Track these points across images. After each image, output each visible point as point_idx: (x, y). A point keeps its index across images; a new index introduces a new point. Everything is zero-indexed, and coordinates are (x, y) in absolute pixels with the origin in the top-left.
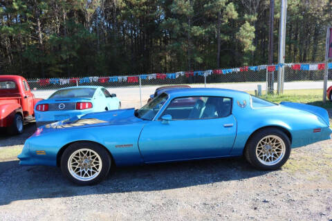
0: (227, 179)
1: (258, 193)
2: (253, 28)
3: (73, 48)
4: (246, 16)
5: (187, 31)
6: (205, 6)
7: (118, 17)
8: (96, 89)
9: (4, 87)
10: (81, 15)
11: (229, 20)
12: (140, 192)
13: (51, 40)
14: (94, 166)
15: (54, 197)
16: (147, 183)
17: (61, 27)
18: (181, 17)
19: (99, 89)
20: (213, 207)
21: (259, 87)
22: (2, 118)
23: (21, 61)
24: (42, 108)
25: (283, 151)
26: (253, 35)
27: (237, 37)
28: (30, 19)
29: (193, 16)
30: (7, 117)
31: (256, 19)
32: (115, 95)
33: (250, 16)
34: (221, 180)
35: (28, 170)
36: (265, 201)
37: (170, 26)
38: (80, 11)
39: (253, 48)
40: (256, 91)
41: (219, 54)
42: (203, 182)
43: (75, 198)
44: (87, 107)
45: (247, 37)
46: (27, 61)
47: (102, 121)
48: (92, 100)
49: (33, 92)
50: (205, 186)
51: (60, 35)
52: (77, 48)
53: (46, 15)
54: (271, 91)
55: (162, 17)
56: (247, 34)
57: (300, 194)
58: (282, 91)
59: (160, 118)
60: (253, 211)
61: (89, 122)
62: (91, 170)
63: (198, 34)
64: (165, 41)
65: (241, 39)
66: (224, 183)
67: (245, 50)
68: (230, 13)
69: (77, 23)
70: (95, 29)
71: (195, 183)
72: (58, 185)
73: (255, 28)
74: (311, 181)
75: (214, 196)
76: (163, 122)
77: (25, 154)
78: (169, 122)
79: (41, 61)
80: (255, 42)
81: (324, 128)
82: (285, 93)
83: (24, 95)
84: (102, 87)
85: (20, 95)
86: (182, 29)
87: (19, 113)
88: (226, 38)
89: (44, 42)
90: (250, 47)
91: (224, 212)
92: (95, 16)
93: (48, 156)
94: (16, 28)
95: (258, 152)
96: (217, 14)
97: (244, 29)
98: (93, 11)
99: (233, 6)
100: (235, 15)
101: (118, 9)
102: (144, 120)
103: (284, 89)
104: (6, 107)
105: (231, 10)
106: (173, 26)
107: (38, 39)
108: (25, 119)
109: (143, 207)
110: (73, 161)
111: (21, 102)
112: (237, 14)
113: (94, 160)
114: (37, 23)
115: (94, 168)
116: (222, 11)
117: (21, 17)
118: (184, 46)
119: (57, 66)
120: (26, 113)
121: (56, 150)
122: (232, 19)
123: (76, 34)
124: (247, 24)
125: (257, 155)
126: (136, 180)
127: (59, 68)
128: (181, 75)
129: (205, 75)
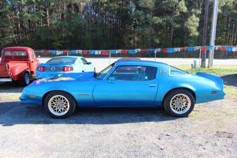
0: (149, 120)
1: (166, 130)
2: (198, 19)
3: (70, 29)
4: (193, 10)
5: (149, 20)
6: (164, 2)
7: (102, 9)
8: (77, 58)
9: (21, 55)
10: (77, 7)
11: (180, 13)
12: (91, 125)
13: (56, 24)
14: (65, 106)
15: (38, 124)
16: (97, 119)
17: (63, 15)
18: (146, 10)
19: (79, 58)
20: (133, 136)
21: (195, 62)
22: (16, 74)
23: (35, 37)
24: (40, 69)
25: (189, 105)
26: (198, 24)
27: (185, 25)
28: (42, 9)
29: (154, 9)
30: (19, 74)
31: (200, 12)
32: (91, 63)
33: (196, 10)
34: (144, 121)
35: (27, 108)
36: (167, 135)
37: (138, 16)
38: (76, 4)
39: (197, 34)
40: (192, 65)
41: (172, 37)
42: (133, 121)
43: (50, 125)
44: (69, 70)
45: (193, 26)
46: (39, 37)
47: (72, 79)
48: (73, 66)
49: (38, 59)
50: (133, 124)
51: (61, 20)
52: (72, 30)
53: (53, 6)
54: (203, 66)
55: (134, 9)
56: (193, 23)
57: (193, 133)
58: (212, 65)
59: (108, 79)
60: (157, 140)
61: (64, 79)
62: (63, 109)
63: (157, 22)
64: (135, 27)
65: (189, 27)
66: (146, 123)
67: (191, 35)
68: (181, 7)
69: (73, 12)
70: (85, 17)
71: (127, 122)
72: (43, 117)
73: (200, 19)
74: (203, 125)
75: (136, 130)
76: (110, 81)
77: (24, 97)
78: (113, 81)
79: (48, 38)
80: (199, 29)
81: (219, 91)
82: (213, 67)
83: (32, 61)
84: (82, 57)
85: (29, 60)
86: (146, 19)
87: (28, 72)
88: (178, 26)
89: (51, 25)
90: (195, 33)
91: (139, 140)
92: (86, 8)
93: (36, 99)
94: (33, 15)
95: (172, 104)
96: (172, 8)
97: (191, 19)
98: (85, 4)
99: (184, 3)
100: (185, 9)
101: (101, 3)
102: (98, 79)
103: (213, 64)
104: (19, 67)
105: (182, 5)
106: (140, 16)
107: (46, 23)
108: (32, 76)
109: (90, 133)
110: (52, 102)
111: (29, 65)
112: (187, 9)
113: (65, 103)
114: (46, 12)
115: (64, 108)
116: (176, 6)
117: (36, 7)
118: (147, 31)
119: (58, 42)
120: (32, 72)
121: (42, 95)
122: (182, 12)
123: (72, 20)
124: (194, 16)
125: (171, 106)
126: (91, 118)
127: (60, 43)
128: (138, 51)
129: (156, 52)
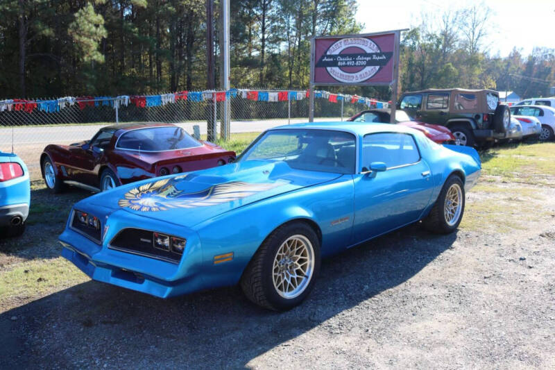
2: (100, 17)
14: (300, 267)
21: (196, 128)
26: (104, 32)
27: (70, 31)
39: (100, 58)
41: (23, 63)
45: (90, 35)
58: (228, 135)
62: (295, 276)
65: (77, 37)
67: (85, 59)
88: (48, 31)
97: (84, 17)
113: (299, 256)
124: (92, 9)
125: (445, 214)
128: (68, 105)
129: (116, 106)
